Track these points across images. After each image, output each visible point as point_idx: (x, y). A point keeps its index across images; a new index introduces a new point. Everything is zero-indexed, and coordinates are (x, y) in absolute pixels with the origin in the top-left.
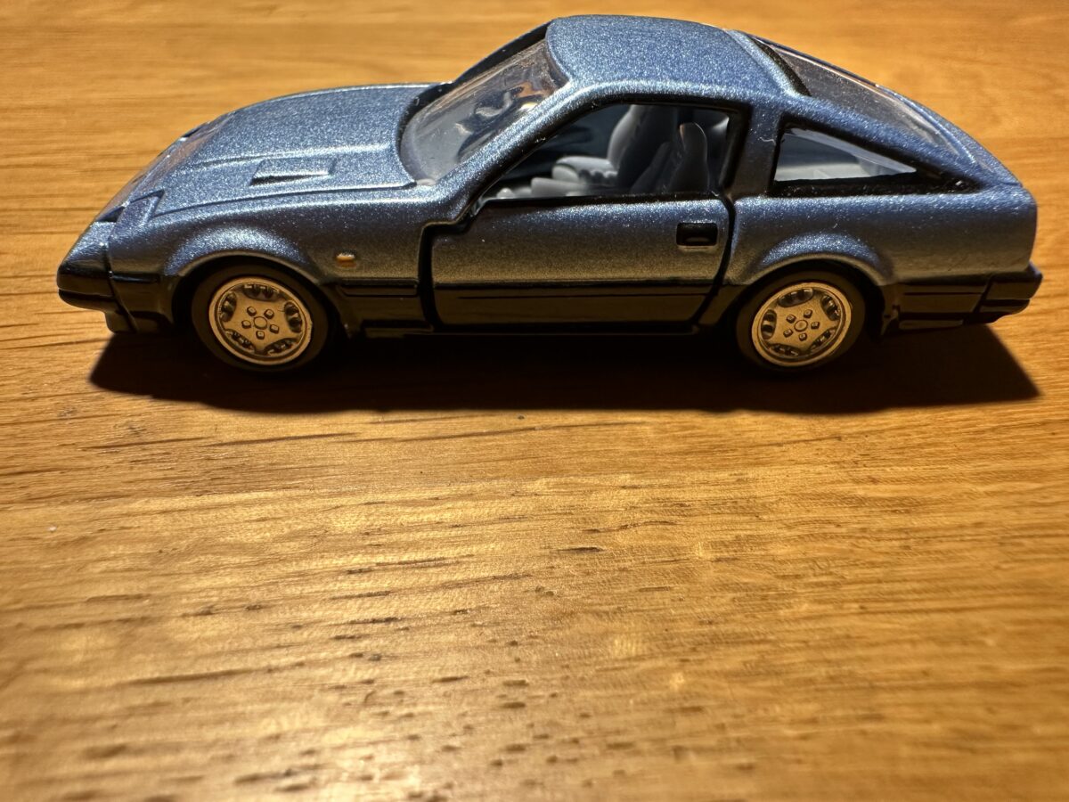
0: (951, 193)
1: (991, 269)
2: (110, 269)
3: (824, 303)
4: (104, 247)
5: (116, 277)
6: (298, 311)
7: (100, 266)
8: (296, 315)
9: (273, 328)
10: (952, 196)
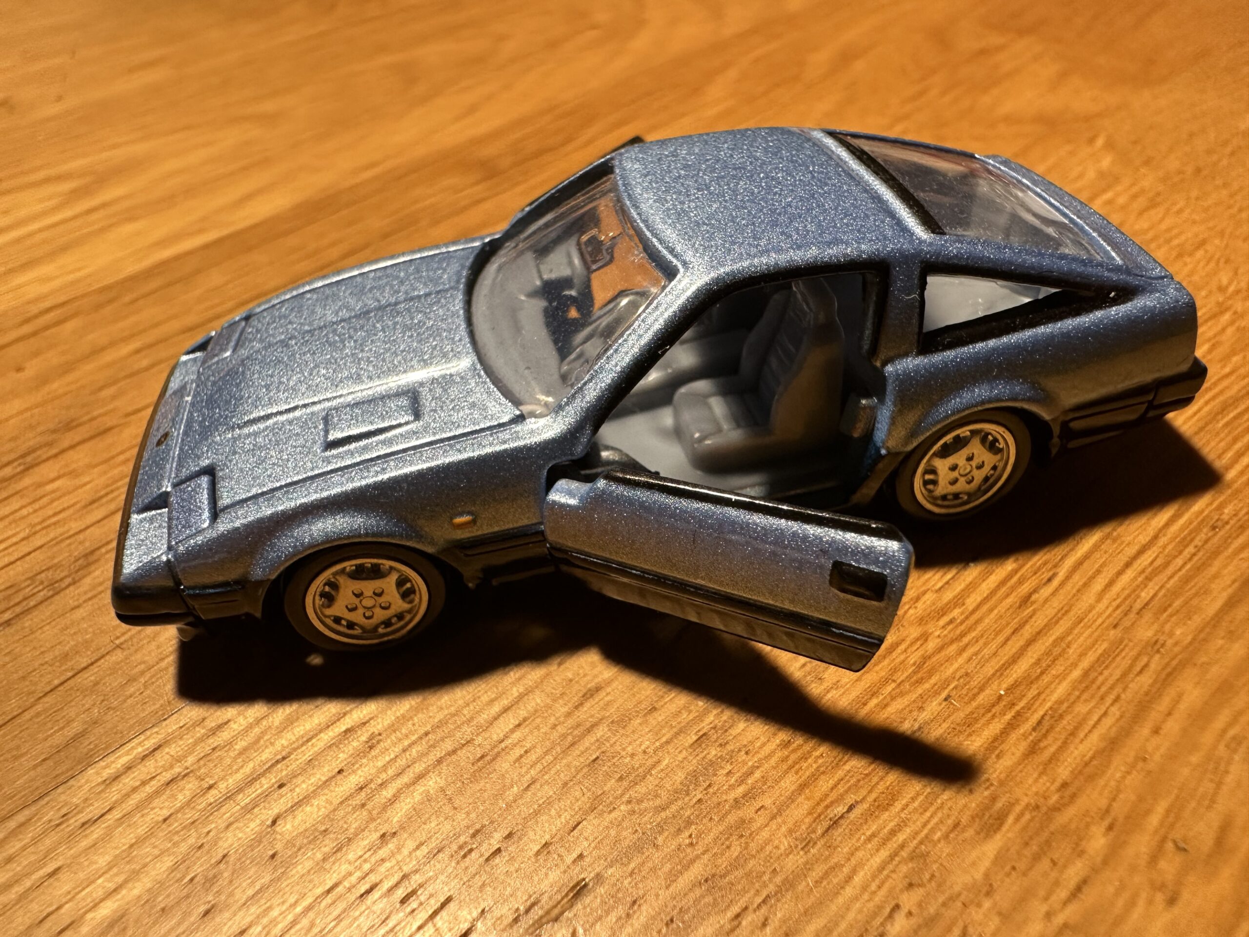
0: (1105, 307)
1: (1157, 375)
2: (181, 584)
3: (984, 440)
4: (168, 561)
5: (191, 592)
6: (410, 581)
7: (170, 583)
8: (408, 585)
9: (383, 605)
10: (1108, 310)
